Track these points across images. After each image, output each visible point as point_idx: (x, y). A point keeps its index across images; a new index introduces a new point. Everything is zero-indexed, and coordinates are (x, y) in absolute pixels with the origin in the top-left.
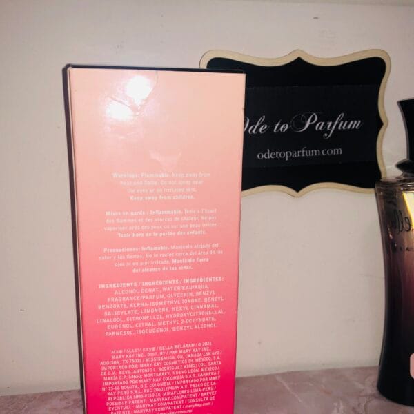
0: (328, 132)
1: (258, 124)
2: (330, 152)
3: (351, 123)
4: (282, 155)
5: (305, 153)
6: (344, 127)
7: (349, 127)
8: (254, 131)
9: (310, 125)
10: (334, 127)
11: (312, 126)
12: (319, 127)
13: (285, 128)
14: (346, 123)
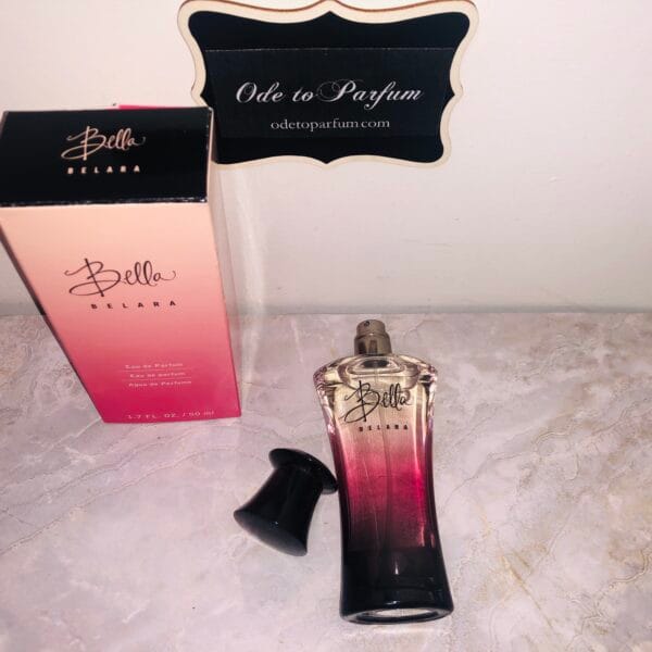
0: (371, 103)
1: (269, 92)
2: (372, 124)
3: (407, 93)
4: (305, 125)
5: (337, 125)
6: (394, 98)
7: (402, 97)
8: (264, 99)
9: (344, 95)
10: (380, 97)
11: (348, 96)
12: (360, 96)
13: (308, 96)
14: (398, 93)
